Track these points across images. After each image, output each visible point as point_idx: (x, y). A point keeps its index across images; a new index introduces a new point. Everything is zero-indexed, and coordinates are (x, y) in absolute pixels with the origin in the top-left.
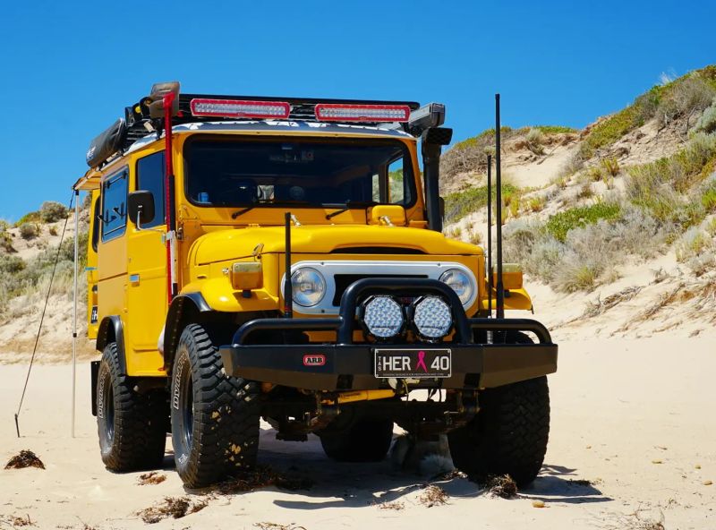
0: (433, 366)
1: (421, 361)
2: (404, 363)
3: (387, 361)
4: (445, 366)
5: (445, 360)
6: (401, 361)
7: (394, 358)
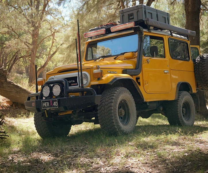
0: (54, 105)
1: (51, 104)
2: (48, 104)
3: (44, 104)
4: (56, 105)
5: (56, 103)
6: (47, 103)
7: (46, 103)
